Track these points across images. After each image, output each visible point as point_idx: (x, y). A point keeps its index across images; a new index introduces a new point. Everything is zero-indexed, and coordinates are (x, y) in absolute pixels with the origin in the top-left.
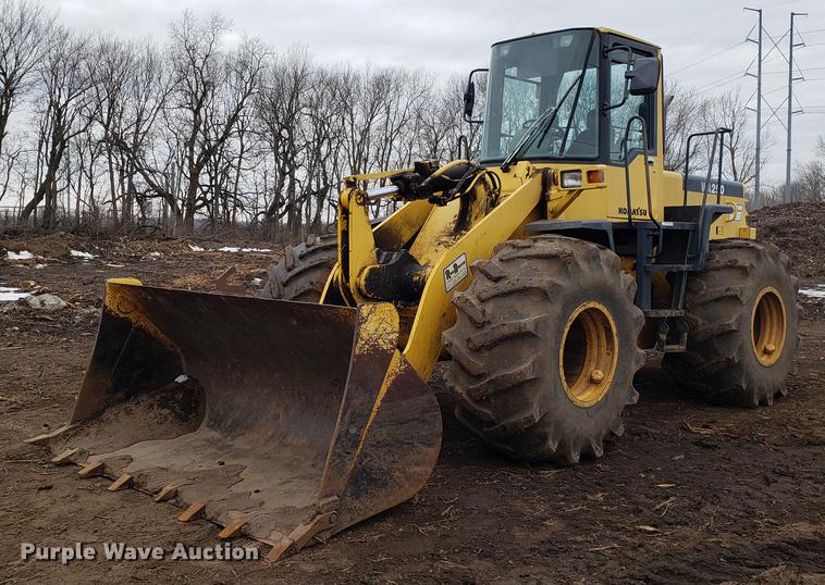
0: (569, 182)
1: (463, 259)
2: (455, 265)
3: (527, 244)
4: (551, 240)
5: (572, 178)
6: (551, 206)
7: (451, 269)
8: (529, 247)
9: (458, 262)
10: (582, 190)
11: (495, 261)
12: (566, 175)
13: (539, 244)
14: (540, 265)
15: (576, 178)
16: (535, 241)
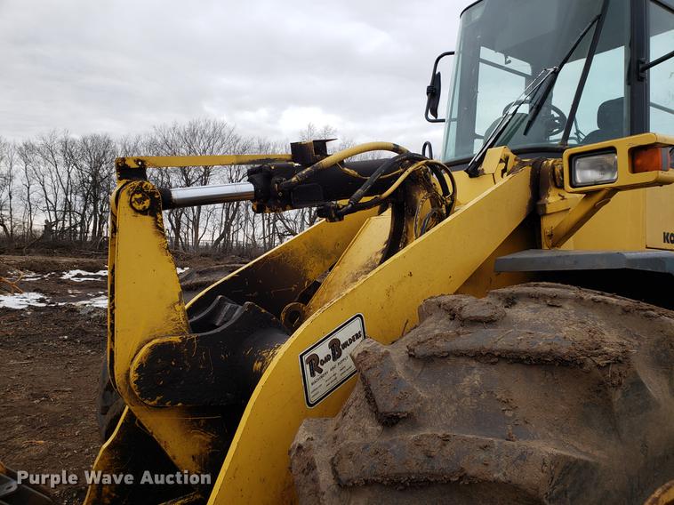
0: (586, 174)
1: (356, 327)
2: (337, 341)
3: (486, 313)
4: (554, 302)
5: (592, 167)
6: (548, 224)
7: (323, 351)
8: (490, 321)
9: (343, 336)
10: (615, 190)
11: (398, 353)
12: (580, 162)
13: (522, 312)
14: (519, 389)
15: (602, 168)
16: (511, 301)
